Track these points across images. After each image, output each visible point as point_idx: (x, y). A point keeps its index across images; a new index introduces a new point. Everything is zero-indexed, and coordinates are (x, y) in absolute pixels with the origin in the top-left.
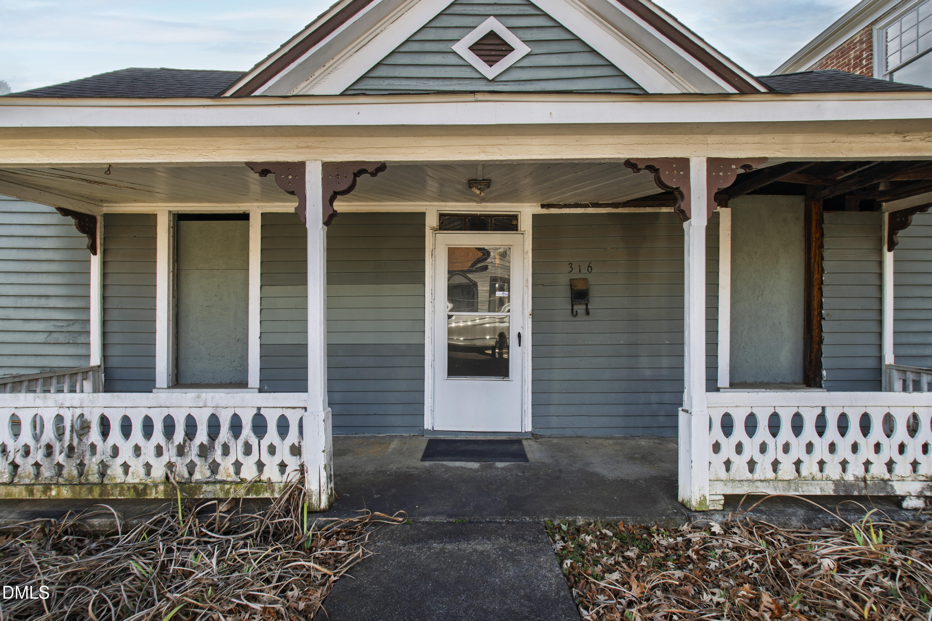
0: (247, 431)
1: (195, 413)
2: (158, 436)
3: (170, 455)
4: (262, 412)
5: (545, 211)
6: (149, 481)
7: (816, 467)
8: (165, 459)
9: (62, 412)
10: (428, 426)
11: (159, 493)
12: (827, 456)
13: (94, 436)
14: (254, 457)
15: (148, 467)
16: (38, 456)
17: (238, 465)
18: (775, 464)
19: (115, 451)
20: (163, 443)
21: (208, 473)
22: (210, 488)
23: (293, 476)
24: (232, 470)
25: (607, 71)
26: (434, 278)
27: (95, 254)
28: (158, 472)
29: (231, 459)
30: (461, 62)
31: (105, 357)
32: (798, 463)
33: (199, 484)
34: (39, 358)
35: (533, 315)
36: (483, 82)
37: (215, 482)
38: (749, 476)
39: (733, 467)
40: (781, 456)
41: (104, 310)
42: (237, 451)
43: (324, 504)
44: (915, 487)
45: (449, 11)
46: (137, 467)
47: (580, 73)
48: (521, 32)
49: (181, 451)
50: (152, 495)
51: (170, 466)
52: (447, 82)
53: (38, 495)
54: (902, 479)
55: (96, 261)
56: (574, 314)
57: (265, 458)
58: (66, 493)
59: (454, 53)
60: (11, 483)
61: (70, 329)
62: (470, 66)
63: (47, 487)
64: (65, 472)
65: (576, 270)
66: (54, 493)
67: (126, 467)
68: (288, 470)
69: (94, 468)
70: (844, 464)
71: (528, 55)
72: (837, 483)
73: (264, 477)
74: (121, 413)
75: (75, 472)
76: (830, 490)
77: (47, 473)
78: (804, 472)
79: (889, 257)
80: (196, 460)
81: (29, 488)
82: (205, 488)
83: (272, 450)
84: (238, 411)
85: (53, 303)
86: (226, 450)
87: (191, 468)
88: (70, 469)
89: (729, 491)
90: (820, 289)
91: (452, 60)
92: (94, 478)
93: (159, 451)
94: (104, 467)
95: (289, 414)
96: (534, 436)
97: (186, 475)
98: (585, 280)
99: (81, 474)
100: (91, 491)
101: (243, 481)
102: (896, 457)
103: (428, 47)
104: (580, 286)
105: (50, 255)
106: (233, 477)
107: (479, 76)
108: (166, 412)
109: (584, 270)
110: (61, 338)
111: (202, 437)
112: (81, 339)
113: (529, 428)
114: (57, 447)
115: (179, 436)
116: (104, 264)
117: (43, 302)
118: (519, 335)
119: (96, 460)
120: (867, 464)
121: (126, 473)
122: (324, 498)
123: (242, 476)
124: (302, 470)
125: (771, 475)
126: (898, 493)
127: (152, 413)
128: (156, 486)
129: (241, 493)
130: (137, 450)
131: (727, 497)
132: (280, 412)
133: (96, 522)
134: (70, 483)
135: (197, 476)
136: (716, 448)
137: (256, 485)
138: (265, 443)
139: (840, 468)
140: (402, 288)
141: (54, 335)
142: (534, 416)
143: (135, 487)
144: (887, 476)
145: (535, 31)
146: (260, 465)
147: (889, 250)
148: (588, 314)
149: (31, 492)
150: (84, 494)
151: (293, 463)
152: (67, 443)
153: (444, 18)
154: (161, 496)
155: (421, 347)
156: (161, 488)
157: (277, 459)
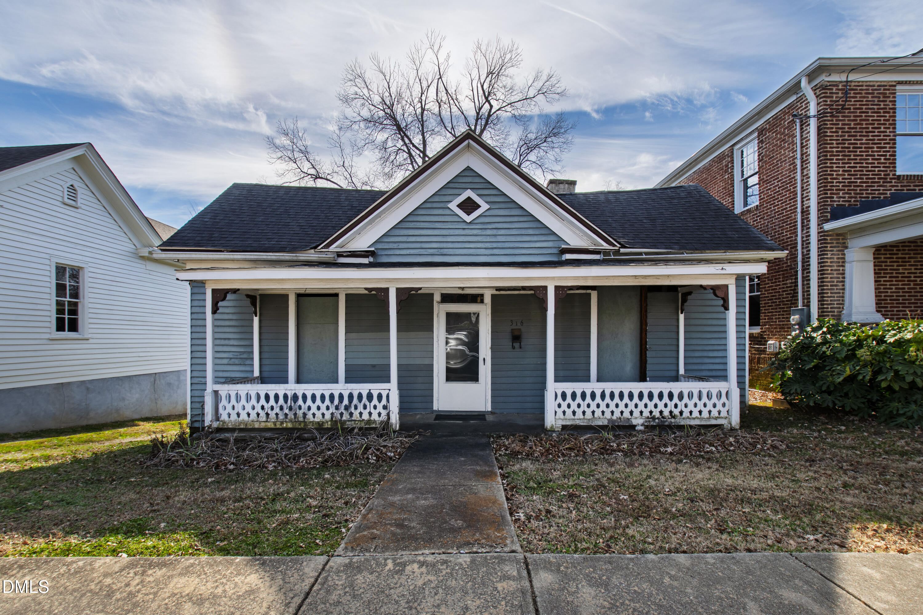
0: (365, 399)
1: (343, 392)
2: (327, 402)
3: (332, 410)
4: (372, 391)
5: (498, 293)
6: (324, 420)
7: (601, 414)
8: (331, 411)
9: (287, 392)
10: (435, 408)
11: (328, 425)
12: (605, 409)
13: (300, 402)
14: (368, 410)
15: (323, 415)
16: (277, 410)
17: (361, 414)
18: (584, 413)
19: (309, 408)
20: (329, 405)
21: (349, 417)
22: (350, 423)
23: (384, 417)
24: (358, 416)
25: (530, 218)
26: (438, 329)
27: (256, 316)
28: (328, 417)
29: (358, 411)
30: (453, 213)
31: (261, 372)
32: (593, 412)
33: (345, 421)
34: (224, 373)
35: (492, 348)
36: (464, 224)
37: (352, 421)
38: (573, 417)
39: (566, 414)
40: (586, 409)
41: (260, 346)
42: (360, 408)
43: (398, 428)
44: (641, 421)
45: (447, 186)
46: (319, 414)
47: (516, 219)
48: (484, 197)
49: (337, 408)
50: (326, 426)
51: (332, 414)
52: (445, 224)
53: (278, 426)
54: (636, 418)
55: (256, 320)
56: (513, 348)
57: (372, 410)
58: (290, 425)
59: (449, 208)
60: (267, 421)
61: (241, 357)
62: (457, 215)
63: (282, 423)
64: (289, 417)
65: (514, 324)
66: (285, 425)
67: (314, 415)
68: (382, 415)
69: (301, 415)
70: (612, 412)
71: (489, 209)
72: (609, 420)
73: (372, 418)
74: (311, 392)
75: (293, 417)
76: (606, 423)
77: (281, 417)
78: (596, 415)
79: (682, 317)
80: (344, 411)
81: (275, 423)
82: (347, 423)
83: (375, 407)
84: (361, 391)
85: (232, 342)
86: (356, 407)
87: (342, 414)
88: (291, 415)
89: (564, 423)
90: (646, 334)
91: (448, 212)
92: (301, 419)
93: (328, 408)
94: (305, 415)
95: (382, 392)
96: (492, 413)
97: (339, 417)
98: (520, 329)
99: (295, 418)
100: (300, 424)
101: (363, 420)
102: (634, 409)
103: (435, 205)
104: (516, 333)
105: (230, 317)
106: (359, 419)
107: (461, 220)
108: (330, 392)
109: (519, 324)
110: (237, 361)
111: (346, 402)
112: (248, 362)
113: (490, 409)
114: (285, 406)
115: (336, 401)
116: (260, 321)
117: (227, 342)
118: (484, 359)
119: (301, 412)
120: (622, 412)
121: (314, 417)
122: (398, 426)
123: (363, 418)
124: (388, 415)
125: (582, 417)
126: (634, 424)
127: (325, 392)
128: (327, 422)
129: (363, 425)
130: (319, 408)
131: (563, 426)
132: (378, 391)
133: (306, 435)
134: (291, 421)
135: (344, 418)
136: (559, 406)
137: (369, 422)
138: (373, 404)
139: (610, 414)
140: (421, 334)
141: (233, 360)
142: (492, 402)
143: (318, 423)
144: (630, 417)
145: (492, 197)
146: (370, 414)
147: (682, 313)
148: (521, 348)
149: (275, 425)
150: (297, 426)
151: (384, 413)
152: (289, 405)
153: (444, 190)
154: (329, 426)
155: (432, 365)
156: (329, 423)
157: (377, 411)
